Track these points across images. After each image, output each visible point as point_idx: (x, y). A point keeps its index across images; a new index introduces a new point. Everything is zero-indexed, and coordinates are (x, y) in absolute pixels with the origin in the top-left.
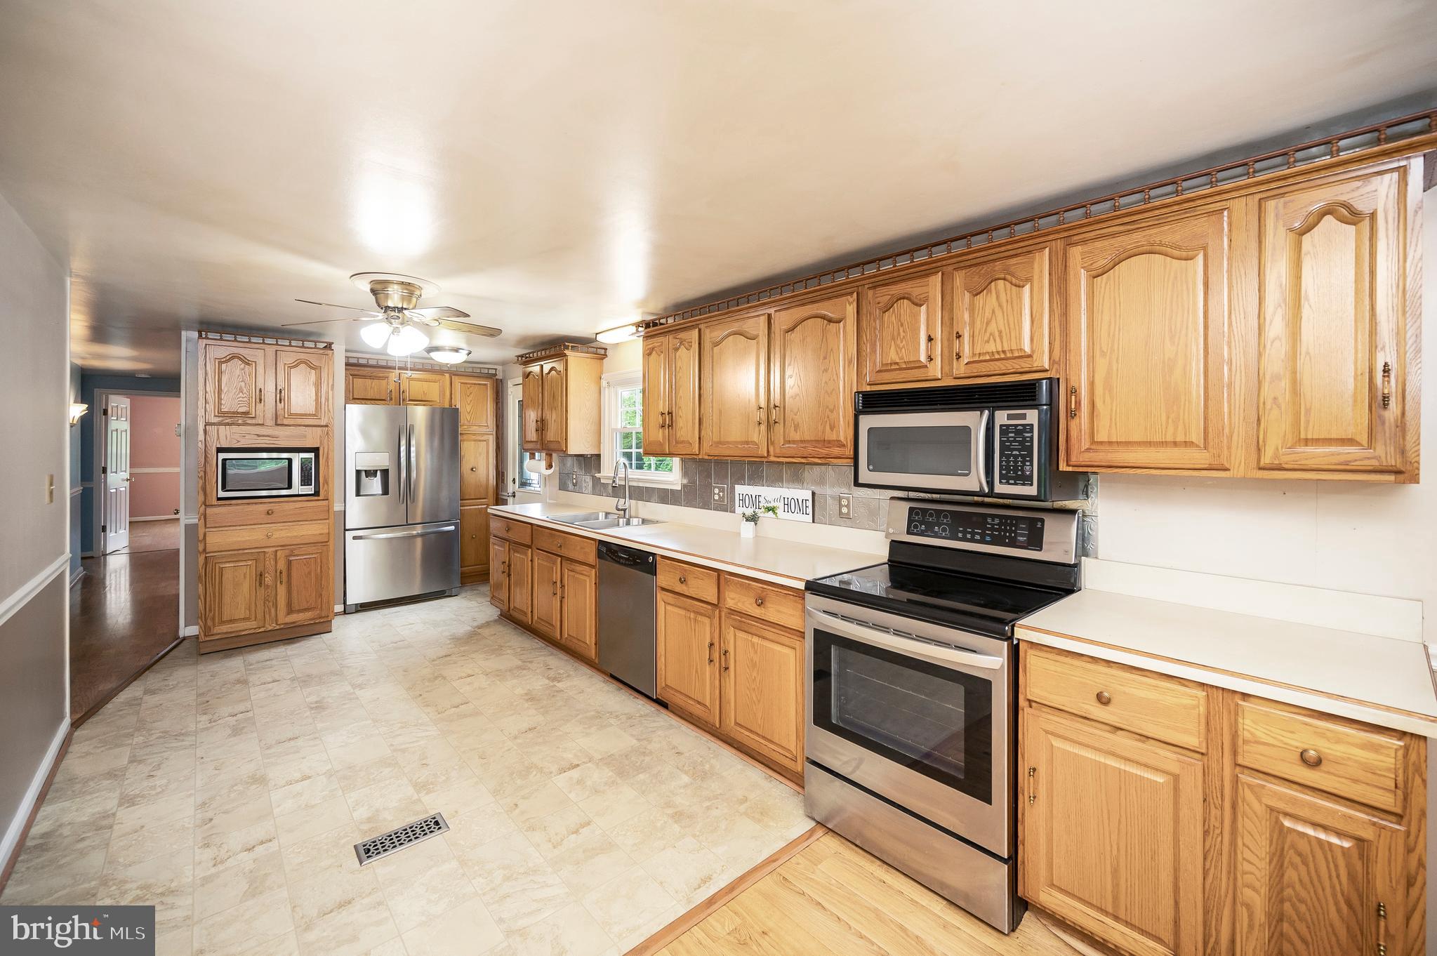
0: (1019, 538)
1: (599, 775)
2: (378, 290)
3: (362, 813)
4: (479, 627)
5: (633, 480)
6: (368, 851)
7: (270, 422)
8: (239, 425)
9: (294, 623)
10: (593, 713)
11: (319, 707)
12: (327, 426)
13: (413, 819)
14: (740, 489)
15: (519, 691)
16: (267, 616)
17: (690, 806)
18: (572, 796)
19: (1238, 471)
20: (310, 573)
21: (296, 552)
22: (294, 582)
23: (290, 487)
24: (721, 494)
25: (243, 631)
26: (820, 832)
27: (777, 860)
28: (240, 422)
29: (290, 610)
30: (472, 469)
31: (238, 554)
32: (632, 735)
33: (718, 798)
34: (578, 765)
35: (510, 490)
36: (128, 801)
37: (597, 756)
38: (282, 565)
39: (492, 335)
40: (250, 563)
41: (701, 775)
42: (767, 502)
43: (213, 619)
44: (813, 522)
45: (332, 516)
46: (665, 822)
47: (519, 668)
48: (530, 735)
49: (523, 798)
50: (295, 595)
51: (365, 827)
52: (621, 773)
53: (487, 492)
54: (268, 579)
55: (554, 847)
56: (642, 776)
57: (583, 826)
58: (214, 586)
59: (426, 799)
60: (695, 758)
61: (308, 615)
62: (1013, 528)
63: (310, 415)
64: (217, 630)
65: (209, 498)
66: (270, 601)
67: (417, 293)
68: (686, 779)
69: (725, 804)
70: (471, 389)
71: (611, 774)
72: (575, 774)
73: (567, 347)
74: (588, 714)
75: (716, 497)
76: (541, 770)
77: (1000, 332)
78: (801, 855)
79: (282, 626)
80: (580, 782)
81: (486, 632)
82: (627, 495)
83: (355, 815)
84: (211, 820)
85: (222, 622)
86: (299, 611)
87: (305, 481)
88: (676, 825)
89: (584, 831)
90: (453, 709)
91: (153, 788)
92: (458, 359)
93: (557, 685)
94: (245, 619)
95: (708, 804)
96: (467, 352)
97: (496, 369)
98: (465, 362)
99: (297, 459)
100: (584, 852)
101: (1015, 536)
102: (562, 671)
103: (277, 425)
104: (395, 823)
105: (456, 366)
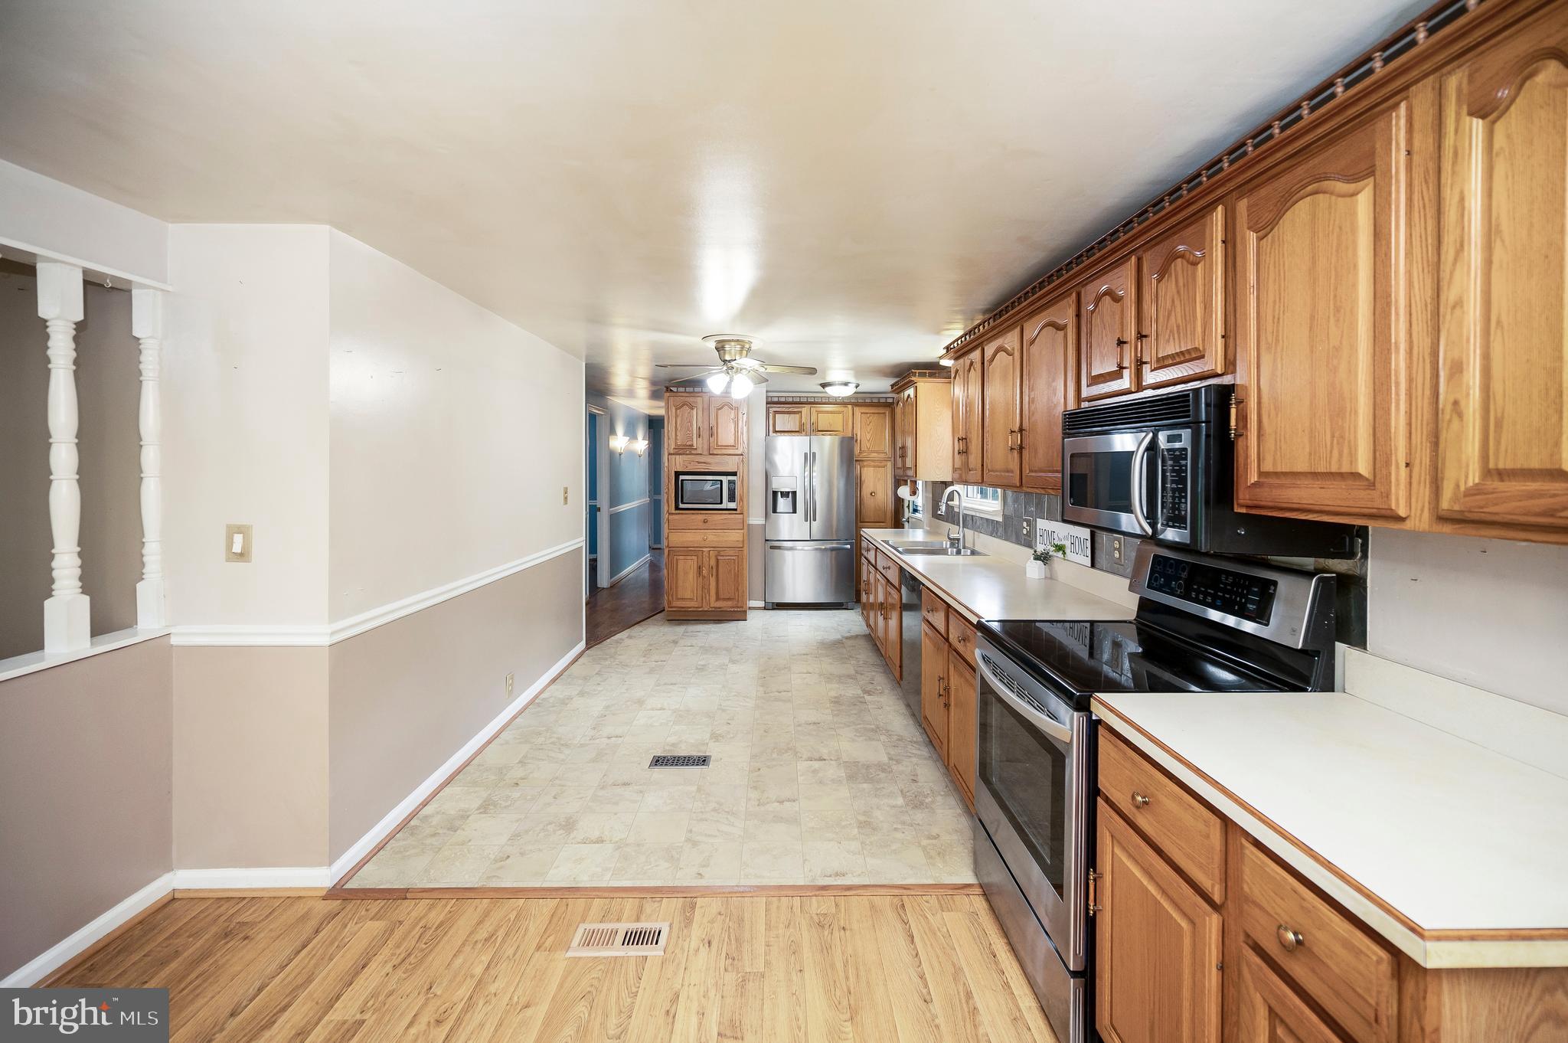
0: (1248, 606)
1: (832, 771)
2: (720, 348)
3: (672, 739)
4: (847, 638)
5: (966, 508)
6: (658, 761)
7: (706, 453)
8: (687, 454)
9: (720, 608)
10: (873, 726)
11: (701, 669)
12: (742, 455)
13: (695, 753)
14: (1042, 524)
15: (833, 694)
16: (704, 600)
17: (882, 822)
18: (800, 779)
19: (1420, 521)
20: (730, 570)
21: (722, 553)
22: (720, 576)
23: (721, 503)
24: (1028, 528)
25: (690, 608)
26: (978, 891)
27: (909, 889)
28: (688, 452)
29: (718, 599)
30: (871, 494)
31: (688, 551)
32: (888, 754)
33: (912, 826)
34: (825, 760)
35: (906, 516)
36: (582, 694)
37: (845, 758)
38: (713, 562)
39: (811, 374)
40: (693, 557)
41: (917, 803)
42: (1060, 539)
43: (672, 596)
44: (1093, 565)
45: (745, 527)
46: (850, 824)
47: (849, 676)
48: (811, 727)
49: (768, 767)
50: (721, 585)
51: (667, 748)
52: (851, 778)
53: (885, 515)
54: (705, 572)
55: (758, 805)
56: (865, 786)
57: (789, 800)
58: (673, 571)
59: (712, 744)
60: (925, 790)
61: (730, 603)
62: (1245, 592)
63: (731, 446)
64: (675, 604)
65: (670, 508)
66: (705, 588)
67: (747, 346)
68: (900, 801)
69: (914, 833)
70: (871, 418)
71: (844, 775)
72: (816, 765)
73: (914, 374)
74: (869, 726)
75: (1025, 532)
76: (796, 753)
77: (1178, 327)
78: (938, 899)
79: (713, 609)
80: (815, 772)
81: (850, 642)
82: (961, 525)
83: (669, 739)
84: (605, 716)
85: (678, 599)
86: (724, 599)
87: (732, 498)
88: (856, 830)
89: (787, 804)
90: (777, 693)
91: (595, 690)
92: (848, 392)
93: (866, 697)
94: (692, 599)
95: (899, 826)
96: (854, 385)
97: (893, 398)
98: (855, 393)
99: (725, 479)
100: (774, 817)
101: (1246, 603)
102: (878, 688)
103: (711, 454)
104: (683, 752)
105: (849, 398)
